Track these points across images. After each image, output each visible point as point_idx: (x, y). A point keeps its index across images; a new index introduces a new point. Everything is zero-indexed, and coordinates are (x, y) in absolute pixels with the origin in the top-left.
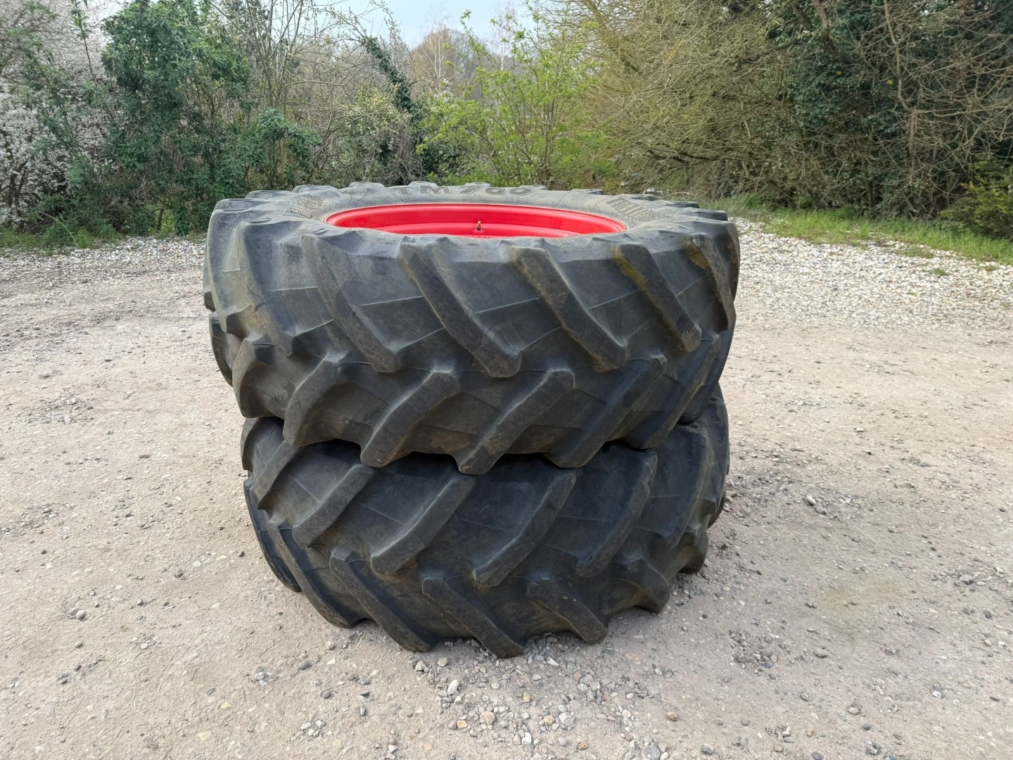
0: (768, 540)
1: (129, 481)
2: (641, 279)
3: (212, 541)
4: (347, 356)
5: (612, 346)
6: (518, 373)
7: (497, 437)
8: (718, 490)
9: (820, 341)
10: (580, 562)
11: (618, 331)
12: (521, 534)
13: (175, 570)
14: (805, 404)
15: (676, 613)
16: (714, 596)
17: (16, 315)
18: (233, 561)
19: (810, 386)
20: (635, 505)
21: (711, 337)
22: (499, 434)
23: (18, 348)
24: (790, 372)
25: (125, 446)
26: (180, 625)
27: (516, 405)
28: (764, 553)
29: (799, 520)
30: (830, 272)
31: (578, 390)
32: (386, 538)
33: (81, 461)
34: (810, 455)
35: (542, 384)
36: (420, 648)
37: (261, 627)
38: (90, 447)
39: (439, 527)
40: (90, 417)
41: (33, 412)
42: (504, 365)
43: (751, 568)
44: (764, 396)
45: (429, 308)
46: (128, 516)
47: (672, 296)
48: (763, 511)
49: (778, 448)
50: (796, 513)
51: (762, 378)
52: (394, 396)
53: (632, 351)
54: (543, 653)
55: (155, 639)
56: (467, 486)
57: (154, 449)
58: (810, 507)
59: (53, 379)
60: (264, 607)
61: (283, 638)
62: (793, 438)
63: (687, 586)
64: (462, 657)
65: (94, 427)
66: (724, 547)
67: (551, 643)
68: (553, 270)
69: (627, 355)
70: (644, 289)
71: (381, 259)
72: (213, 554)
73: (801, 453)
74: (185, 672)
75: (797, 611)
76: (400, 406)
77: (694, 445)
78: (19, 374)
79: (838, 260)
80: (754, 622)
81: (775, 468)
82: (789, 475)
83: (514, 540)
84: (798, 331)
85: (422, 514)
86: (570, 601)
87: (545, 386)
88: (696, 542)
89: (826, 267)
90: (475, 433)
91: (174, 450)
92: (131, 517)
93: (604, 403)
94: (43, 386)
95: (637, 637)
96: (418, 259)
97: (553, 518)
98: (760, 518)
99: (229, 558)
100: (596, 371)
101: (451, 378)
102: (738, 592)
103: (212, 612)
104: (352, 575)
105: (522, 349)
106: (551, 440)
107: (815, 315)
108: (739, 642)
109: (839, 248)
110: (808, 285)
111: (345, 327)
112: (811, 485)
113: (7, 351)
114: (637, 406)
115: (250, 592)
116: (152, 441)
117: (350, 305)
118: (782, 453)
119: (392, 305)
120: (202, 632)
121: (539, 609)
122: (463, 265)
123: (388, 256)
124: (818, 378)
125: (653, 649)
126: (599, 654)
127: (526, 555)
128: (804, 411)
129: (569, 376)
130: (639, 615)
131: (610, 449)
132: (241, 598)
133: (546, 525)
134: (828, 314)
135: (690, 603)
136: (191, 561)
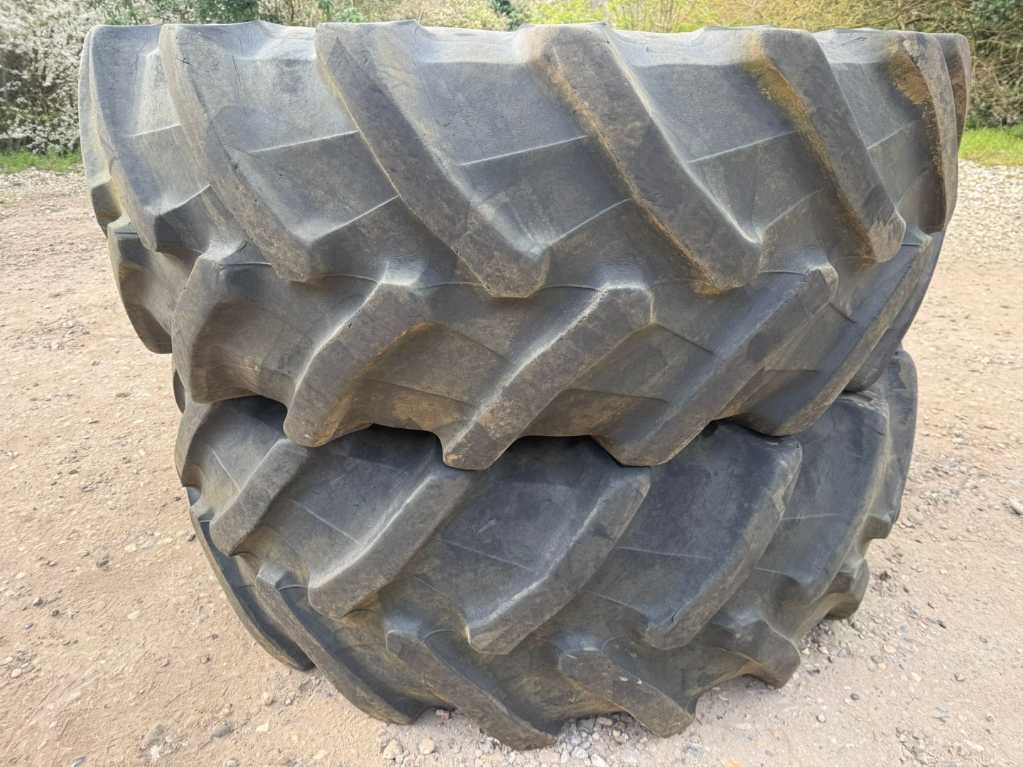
0: (954, 567)
1: (94, 425)
2: (801, 105)
3: (163, 515)
4: (240, 250)
5: (732, 239)
6: (542, 290)
7: (503, 408)
8: (895, 502)
9: (1005, 281)
10: (651, 625)
11: (747, 213)
12: (546, 577)
13: (99, 555)
14: (992, 362)
15: (806, 687)
16: (869, 661)
17: (57, 228)
18: (178, 547)
19: (997, 337)
20: (757, 534)
21: (918, 240)
22: (507, 404)
23: (42, 264)
24: (967, 318)
25: (106, 380)
26: (76, 642)
27: (538, 350)
28: (947, 591)
29: (998, 536)
30: (1008, 198)
31: (659, 328)
32: (330, 560)
33: (49, 397)
34: (1008, 436)
35: (587, 312)
36: (394, 719)
37: (182, 656)
38: (66, 380)
39: (408, 553)
40: (81, 344)
41: (23, 335)
42: (512, 272)
43: (929, 615)
44: (933, 349)
45: (370, 156)
46: (72, 473)
47: (860, 147)
48: (942, 519)
49: (958, 423)
50: (994, 525)
51: (929, 325)
52: (320, 326)
53: (771, 255)
54: (587, 745)
55: (35, 662)
56: (456, 489)
57: (137, 386)
58: (1015, 517)
59: (63, 298)
60: (195, 624)
61: (207, 678)
62: (979, 409)
63: (824, 639)
64: (459, 738)
65: (81, 356)
66: (884, 576)
67: (602, 726)
68: (616, 72)
69: (762, 261)
70: (805, 127)
71: (290, 63)
72: (157, 534)
73: (993, 432)
74: (54, 724)
75: (1009, 700)
76: (328, 346)
77: (865, 430)
78: (30, 292)
79: (1018, 184)
80: (938, 714)
81: (956, 452)
82: (978, 465)
83: (534, 586)
84: (973, 266)
85: (381, 529)
86: (632, 683)
87: (593, 316)
88: (853, 587)
89: (1004, 192)
90: (466, 398)
91: (160, 388)
92: (76, 475)
93: (710, 353)
94: (47, 306)
95: (742, 726)
96: (343, 49)
97: (605, 551)
98: (939, 530)
99: (174, 543)
100: (697, 291)
101: (411, 295)
102: (909, 656)
103: (126, 625)
104: (286, 609)
105: (550, 243)
106: (606, 417)
107: (994, 247)
108: (913, 751)
109: (1018, 170)
110: (982, 212)
111: (224, 194)
112: (1013, 482)
113: (30, 266)
114: (773, 361)
115: (183, 598)
116: (139, 375)
117: (229, 150)
118: (964, 431)
119: (304, 148)
120: (101, 657)
121: (580, 688)
122: (439, 69)
123: (303, 58)
124: (1006, 327)
125: (767, 752)
126: (678, 753)
127: (556, 610)
128: (992, 372)
129: (641, 298)
130: (748, 686)
131: (716, 433)
132: (170, 605)
133: (592, 564)
134: (1011, 247)
135: (830, 670)
136: (126, 543)
